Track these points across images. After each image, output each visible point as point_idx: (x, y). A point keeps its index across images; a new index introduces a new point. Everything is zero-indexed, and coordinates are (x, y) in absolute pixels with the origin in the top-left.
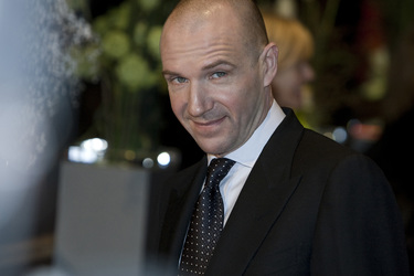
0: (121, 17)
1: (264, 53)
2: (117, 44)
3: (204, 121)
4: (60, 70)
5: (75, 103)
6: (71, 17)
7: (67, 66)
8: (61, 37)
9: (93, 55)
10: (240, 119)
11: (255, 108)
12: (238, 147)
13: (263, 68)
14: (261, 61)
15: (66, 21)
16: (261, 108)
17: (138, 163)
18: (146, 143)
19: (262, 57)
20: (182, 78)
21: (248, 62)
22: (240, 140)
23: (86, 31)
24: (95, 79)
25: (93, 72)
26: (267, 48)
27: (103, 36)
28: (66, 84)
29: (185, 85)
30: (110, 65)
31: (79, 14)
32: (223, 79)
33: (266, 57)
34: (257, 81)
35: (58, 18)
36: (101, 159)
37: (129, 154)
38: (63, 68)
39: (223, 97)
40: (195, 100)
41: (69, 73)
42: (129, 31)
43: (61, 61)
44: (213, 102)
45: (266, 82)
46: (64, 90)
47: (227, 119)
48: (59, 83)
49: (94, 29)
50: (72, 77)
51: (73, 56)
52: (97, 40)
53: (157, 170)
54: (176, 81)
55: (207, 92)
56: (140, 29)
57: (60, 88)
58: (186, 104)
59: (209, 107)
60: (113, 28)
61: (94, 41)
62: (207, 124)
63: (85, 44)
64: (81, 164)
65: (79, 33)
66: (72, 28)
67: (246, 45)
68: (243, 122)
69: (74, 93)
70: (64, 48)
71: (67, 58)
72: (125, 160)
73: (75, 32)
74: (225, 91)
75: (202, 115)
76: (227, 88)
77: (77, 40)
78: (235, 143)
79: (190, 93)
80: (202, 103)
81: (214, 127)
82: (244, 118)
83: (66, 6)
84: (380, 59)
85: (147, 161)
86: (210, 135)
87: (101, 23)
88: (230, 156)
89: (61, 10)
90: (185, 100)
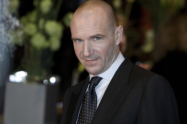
0: (33, 16)
1: (117, 30)
2: (31, 29)
3: (90, 59)
4: (5, 40)
5: (12, 56)
6: (10, 16)
7: (9, 39)
8: (5, 26)
9: (20, 33)
10: (105, 59)
11: (112, 54)
12: (104, 72)
13: (116, 37)
14: (115, 34)
15: (8, 18)
16: (115, 54)
17: (41, 82)
18: (45, 73)
19: (116, 32)
20: (80, 40)
21: (110, 34)
22: (105, 69)
23: (17, 23)
24: (21, 44)
25: (20, 41)
26: (118, 28)
27: (24, 25)
28: (8, 47)
29: (82, 43)
30: (28, 38)
31: (13, 15)
32: (99, 41)
33: (118, 32)
34: (114, 42)
35: (4, 17)
36: (24, 80)
37: (37, 78)
38: (7, 40)
39: (99, 49)
40: (86, 50)
41: (9, 42)
42: (37, 23)
43: (5, 36)
44: (94, 51)
45: (117, 43)
46: (7, 50)
47: (99, 59)
48: (5, 46)
49: (20, 22)
50: (11, 43)
51: (11, 34)
52: (22, 27)
53: (50, 85)
54: (77, 41)
55: (91, 46)
56: (41, 22)
57: (5, 49)
58: (82, 52)
59: (92, 53)
60: (29, 21)
61: (20, 27)
62: (91, 61)
63: (16, 28)
64: (15, 83)
65: (14, 24)
66: (10, 21)
67: (109, 26)
68: (107, 61)
69: (12, 51)
70: (7, 31)
71: (9, 35)
72: (35, 81)
73: (12, 23)
74: (100, 46)
75: (89, 56)
76: (100, 45)
77: (13, 27)
78: (103, 69)
79: (84, 47)
80: (89, 51)
81: (94, 62)
82: (107, 58)
83: (8, 12)
84: (150, 34)
85: (45, 81)
86: (92, 66)
87: (24, 19)
88: (100, 76)
89: (5, 13)
90: (82, 50)
